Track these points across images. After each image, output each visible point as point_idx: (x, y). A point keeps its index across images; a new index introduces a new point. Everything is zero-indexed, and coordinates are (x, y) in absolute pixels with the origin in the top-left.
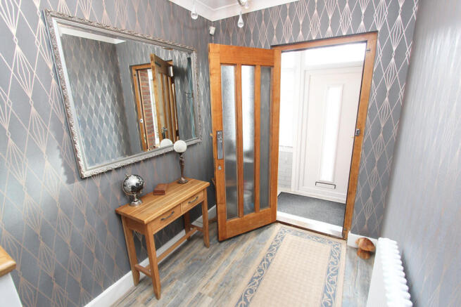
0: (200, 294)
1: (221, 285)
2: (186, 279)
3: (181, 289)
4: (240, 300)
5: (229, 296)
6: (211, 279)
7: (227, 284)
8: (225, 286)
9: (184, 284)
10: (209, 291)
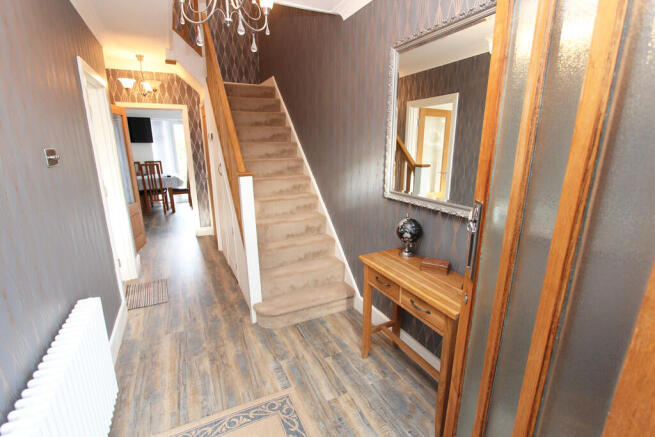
0: (345, 392)
1: (340, 419)
2: (378, 388)
3: (365, 377)
4: (301, 428)
5: (318, 419)
6: (361, 413)
7: (337, 428)
8: (335, 422)
9: (370, 383)
10: (341, 402)
